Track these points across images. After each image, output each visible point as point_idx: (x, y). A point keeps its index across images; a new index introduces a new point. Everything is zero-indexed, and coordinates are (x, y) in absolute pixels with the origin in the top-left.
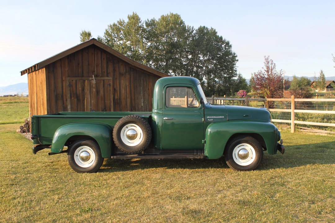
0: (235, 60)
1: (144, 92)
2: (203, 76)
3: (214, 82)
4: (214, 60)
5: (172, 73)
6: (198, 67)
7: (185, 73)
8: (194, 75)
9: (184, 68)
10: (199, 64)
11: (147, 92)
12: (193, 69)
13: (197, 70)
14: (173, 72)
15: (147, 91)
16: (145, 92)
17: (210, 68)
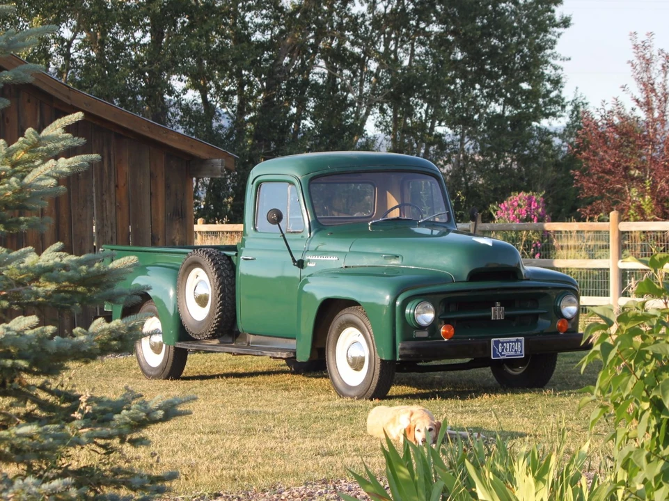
0: (551, 19)
1: (102, 195)
2: (367, 114)
3: (429, 144)
4: (429, 23)
5: (185, 91)
6: (338, 58)
7: (259, 92)
8: (311, 104)
9: (255, 66)
10: (343, 39)
11: (113, 196)
12: (305, 69)
13: (331, 79)
14: (195, 86)
15: (113, 191)
16: (105, 197)
17: (406, 63)
